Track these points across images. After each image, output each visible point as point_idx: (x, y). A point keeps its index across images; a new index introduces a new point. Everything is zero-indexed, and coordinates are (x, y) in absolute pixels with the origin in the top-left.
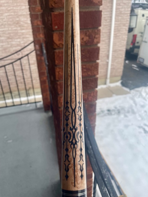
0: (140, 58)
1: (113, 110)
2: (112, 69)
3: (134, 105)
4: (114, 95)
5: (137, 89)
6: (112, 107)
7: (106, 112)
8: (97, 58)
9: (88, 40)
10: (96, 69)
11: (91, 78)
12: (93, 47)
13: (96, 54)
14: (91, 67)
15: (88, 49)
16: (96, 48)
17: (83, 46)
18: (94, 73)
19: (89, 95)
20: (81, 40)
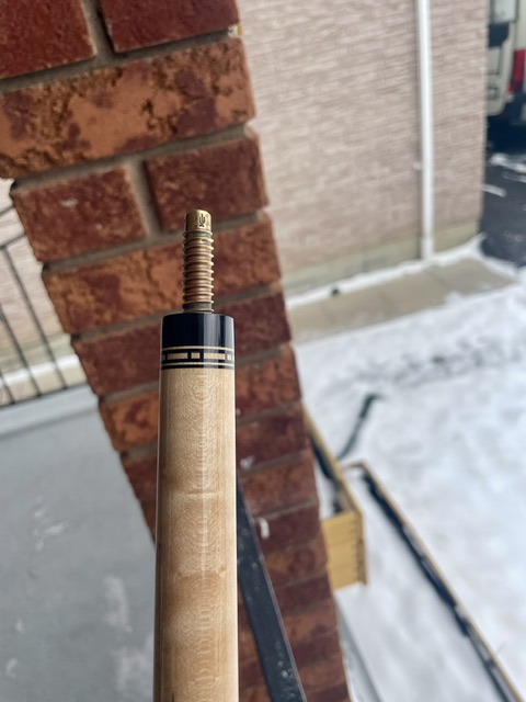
1: (457, 358)
2: (440, 196)
4: (454, 297)
6: (449, 344)
7: (429, 367)
8: (257, 197)
9: (182, 109)
10: (261, 254)
11: (248, 301)
12: (218, 143)
13: (244, 176)
14: (234, 248)
15: (193, 156)
16: (236, 147)
17: (164, 144)
18: (254, 275)
19: (256, 379)
20: (141, 114)
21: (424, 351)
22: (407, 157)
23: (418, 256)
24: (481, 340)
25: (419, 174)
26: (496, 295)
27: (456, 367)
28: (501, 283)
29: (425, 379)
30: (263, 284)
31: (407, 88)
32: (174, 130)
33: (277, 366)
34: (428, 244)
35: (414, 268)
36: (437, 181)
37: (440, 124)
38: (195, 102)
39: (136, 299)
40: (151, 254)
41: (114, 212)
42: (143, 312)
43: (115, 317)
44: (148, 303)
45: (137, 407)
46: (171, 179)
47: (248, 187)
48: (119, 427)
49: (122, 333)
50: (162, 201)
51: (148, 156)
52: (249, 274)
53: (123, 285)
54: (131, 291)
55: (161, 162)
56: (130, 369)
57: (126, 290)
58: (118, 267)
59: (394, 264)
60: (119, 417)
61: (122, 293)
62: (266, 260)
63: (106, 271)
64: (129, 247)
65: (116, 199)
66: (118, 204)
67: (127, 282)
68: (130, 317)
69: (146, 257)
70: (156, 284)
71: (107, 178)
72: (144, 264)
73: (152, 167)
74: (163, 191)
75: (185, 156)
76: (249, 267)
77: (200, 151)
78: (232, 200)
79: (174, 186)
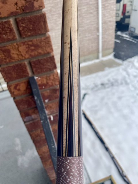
0: (131, 27)
1: (107, 84)
2: (104, 42)
3: (127, 76)
4: (107, 68)
5: (129, 60)
6: (105, 80)
7: (100, 86)
8: (46, 29)
9: (25, 5)
10: (48, 45)
11: (45, 58)
12: (35, 14)
13: (42, 24)
14: (40, 43)
15: (28, 17)
16: (40, 15)
17: (21, 14)
18: (46, 51)
19: (48, 78)
20: (14, 6)
21: (99, 82)
22: (95, 31)
23: (98, 58)
24: (113, 79)
25: (98, 36)
26: (117, 68)
27: (107, 86)
28: (118, 65)
29: (99, 89)
30: (49, 53)
31: (95, 13)
32: (23, 10)
33: (53, 75)
34: (100, 55)
35: (97, 61)
36: (103, 38)
37: (104, 23)
38: (28, 3)
39: (15, 56)
40: (18, 44)
41: (8, 32)
42: (17, 59)
43: (10, 61)
44: (18, 57)
45: (17, 85)
46: (23, 23)
47: (43, 27)
48: (12, 90)
49: (12, 65)
50: (21, 29)
51: (17, 17)
52: (45, 50)
53: (11, 52)
54: (14, 54)
55: (20, 19)
56: (14, 75)
57: (12, 53)
58: (10, 47)
59: (92, 60)
60: (12, 88)
61: (11, 54)
62: (49, 47)
63: (7, 48)
64: (12, 42)
65: (8, 28)
66: (9, 29)
67: (12, 51)
68: (14, 61)
69: (17, 44)
70: (20, 52)
71: (6, 22)
72: (17, 47)
73: (18, 20)
74: (21, 27)
75: (26, 17)
76: (45, 48)
77: (30, 16)
78: (39, 30)
79: (24, 25)
